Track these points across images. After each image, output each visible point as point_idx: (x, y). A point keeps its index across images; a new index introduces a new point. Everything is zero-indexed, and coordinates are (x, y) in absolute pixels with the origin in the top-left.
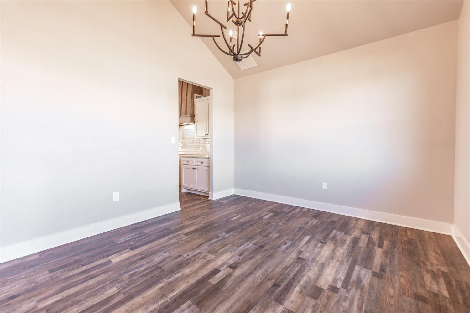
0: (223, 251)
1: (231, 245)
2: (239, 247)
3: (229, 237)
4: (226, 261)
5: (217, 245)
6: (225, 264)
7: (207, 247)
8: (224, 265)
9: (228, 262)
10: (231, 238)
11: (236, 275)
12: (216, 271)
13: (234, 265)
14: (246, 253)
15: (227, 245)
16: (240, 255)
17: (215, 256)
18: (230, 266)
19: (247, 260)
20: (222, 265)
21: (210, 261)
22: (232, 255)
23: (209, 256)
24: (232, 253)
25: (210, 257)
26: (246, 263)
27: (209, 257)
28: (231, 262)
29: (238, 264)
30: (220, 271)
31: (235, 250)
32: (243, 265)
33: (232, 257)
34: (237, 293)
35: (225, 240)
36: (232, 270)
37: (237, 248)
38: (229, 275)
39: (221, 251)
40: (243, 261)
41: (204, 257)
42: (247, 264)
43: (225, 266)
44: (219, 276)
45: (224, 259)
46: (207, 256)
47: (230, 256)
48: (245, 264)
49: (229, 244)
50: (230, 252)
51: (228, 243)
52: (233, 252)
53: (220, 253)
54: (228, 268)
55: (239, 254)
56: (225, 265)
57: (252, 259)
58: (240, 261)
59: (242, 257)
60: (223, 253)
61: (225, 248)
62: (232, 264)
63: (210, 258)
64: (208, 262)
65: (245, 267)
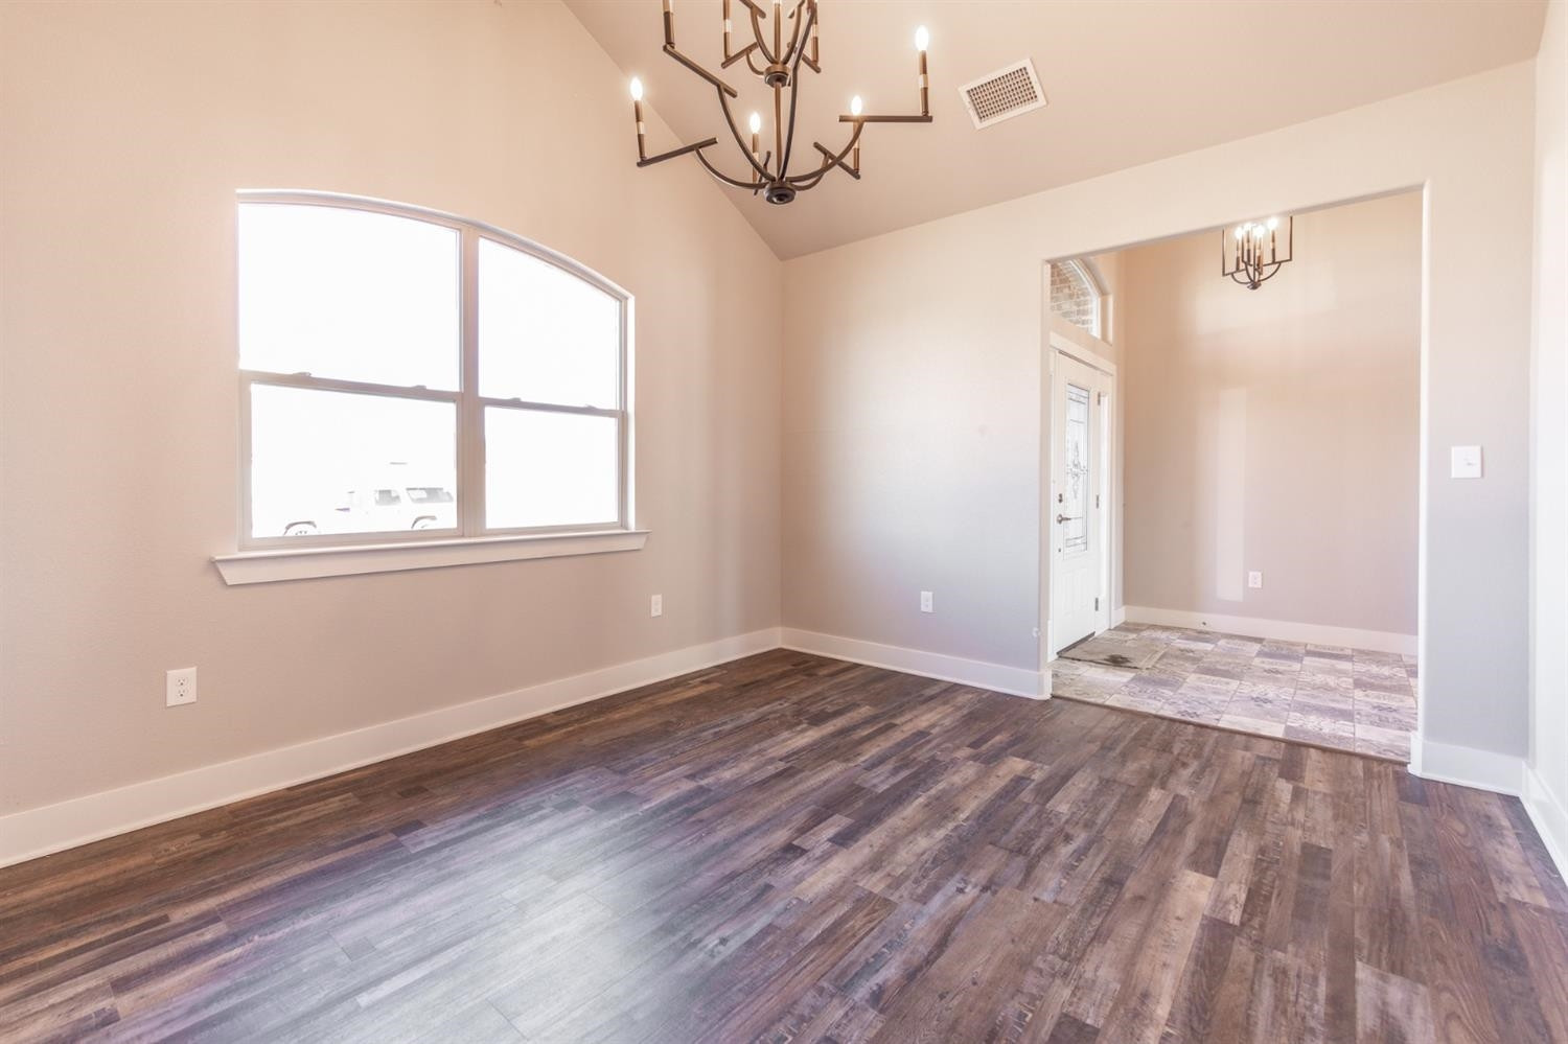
0: (835, 904)
1: (804, 935)
2: (770, 925)
3: (820, 1002)
4: (816, 866)
5: (866, 940)
6: (817, 859)
7: (907, 926)
8: (821, 857)
9: (808, 866)
10: (806, 990)
11: (785, 830)
12: (843, 840)
13: (789, 856)
14: (745, 896)
15: (821, 940)
16: (768, 887)
17: (861, 884)
18: (804, 852)
19: (745, 871)
20: (825, 857)
21: (867, 867)
22: (797, 889)
23: (882, 886)
24: (797, 898)
25: (874, 884)
26: (751, 861)
27: (880, 881)
28: (798, 866)
29: (777, 859)
30: (829, 840)
31: (786, 909)
32: (760, 856)
33: (799, 880)
34: (784, 800)
35: (837, 970)
36: (795, 843)
37: (779, 922)
38: (802, 831)
39: (843, 909)
40: (760, 867)
41: (896, 883)
42: (748, 859)
43: (818, 852)
44: (829, 830)
45: (825, 874)
46: (889, 886)
47: (804, 884)
48: (755, 858)
49: (812, 946)
50: (806, 900)
51: (819, 949)
52: (794, 902)
53: (843, 899)
54: (807, 848)
55: (772, 893)
56: (817, 856)
57: (727, 873)
58: (771, 866)
59: (761, 882)
60: (833, 896)
61: (828, 921)
62: (797, 858)
63: (874, 879)
64: (874, 864)
65: (758, 850)
